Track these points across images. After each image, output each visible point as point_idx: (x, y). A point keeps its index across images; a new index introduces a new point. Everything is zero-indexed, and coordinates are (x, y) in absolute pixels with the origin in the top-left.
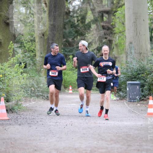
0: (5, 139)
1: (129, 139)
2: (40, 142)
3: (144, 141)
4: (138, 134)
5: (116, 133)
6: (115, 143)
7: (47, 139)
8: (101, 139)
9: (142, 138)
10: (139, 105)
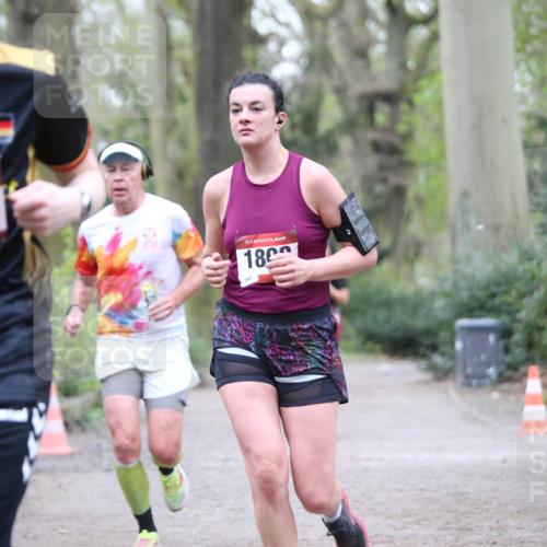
0: (58, 518)
1: (461, 509)
2: (174, 526)
3: (511, 513)
4: (492, 490)
5: (423, 490)
6: (418, 522)
7: (196, 516)
8: (372, 509)
9: (507, 504)
10: (496, 395)
